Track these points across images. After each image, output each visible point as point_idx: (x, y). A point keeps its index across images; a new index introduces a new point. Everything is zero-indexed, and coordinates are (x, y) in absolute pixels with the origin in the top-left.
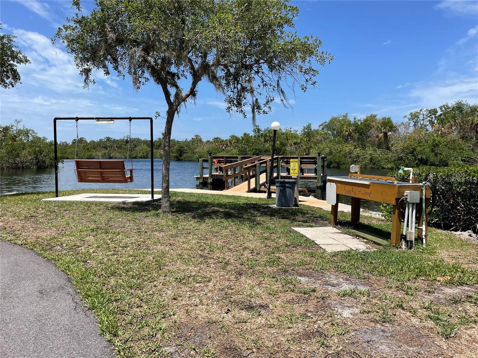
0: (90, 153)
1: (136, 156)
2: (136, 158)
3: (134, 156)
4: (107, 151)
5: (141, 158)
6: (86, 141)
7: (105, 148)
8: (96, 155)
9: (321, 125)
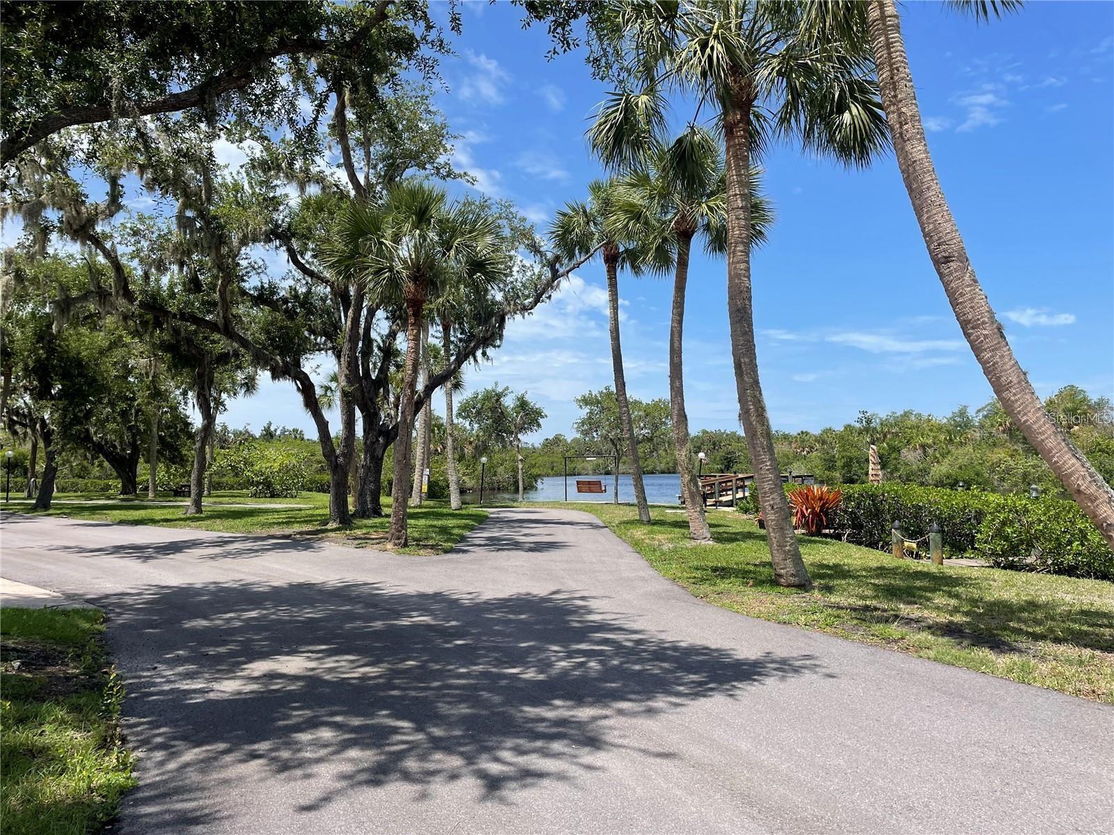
0: (573, 465)
1: (654, 468)
2: (653, 473)
3: (650, 468)
4: (601, 461)
5: (663, 472)
6: (566, 440)
7: (599, 454)
8: (583, 468)
9: (979, 411)
